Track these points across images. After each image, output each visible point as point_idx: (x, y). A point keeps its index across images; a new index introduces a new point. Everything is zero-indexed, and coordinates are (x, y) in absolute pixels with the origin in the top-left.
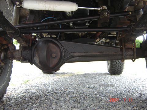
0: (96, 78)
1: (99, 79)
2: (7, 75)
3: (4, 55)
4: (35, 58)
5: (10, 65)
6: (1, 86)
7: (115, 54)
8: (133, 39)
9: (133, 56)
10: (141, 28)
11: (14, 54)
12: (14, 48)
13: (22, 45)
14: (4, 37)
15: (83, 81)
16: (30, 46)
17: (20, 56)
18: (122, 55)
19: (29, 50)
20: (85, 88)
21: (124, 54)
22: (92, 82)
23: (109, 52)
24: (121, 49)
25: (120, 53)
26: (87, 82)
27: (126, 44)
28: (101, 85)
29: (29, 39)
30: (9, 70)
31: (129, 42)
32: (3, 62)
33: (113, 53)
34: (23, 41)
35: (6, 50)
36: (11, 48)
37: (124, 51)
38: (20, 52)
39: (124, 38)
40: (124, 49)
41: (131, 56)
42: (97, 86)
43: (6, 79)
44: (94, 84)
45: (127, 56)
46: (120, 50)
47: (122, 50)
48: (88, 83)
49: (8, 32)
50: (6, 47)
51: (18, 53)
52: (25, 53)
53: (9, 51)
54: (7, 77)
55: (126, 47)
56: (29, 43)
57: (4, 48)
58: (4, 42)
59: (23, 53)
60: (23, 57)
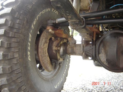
2: (65, 70)
3: (64, 50)
4: (100, 55)
5: (68, 60)
6: (59, 83)
11: (75, 49)
12: (74, 43)
13: (85, 39)
14: (63, 29)
16: (94, 39)
17: (82, 52)
19: (93, 45)
29: (93, 32)
30: (66, 65)
32: (61, 58)
34: (87, 34)
35: (65, 44)
36: (71, 42)
38: (82, 47)
43: (64, 75)
49: (71, 22)
50: (65, 41)
51: (79, 48)
52: (88, 48)
53: (68, 46)
54: (65, 73)
56: (93, 37)
57: (63, 42)
58: (64, 36)
59: (85, 48)
60: (85, 53)
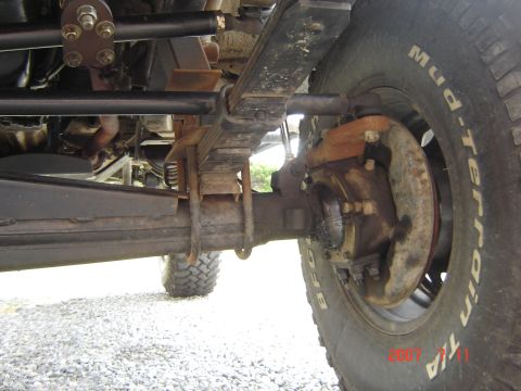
0: (107, 321)
1: (123, 322)
7: (150, 225)
8: (237, 151)
9: (240, 234)
10: (268, 89)
15: (50, 339)
18: (188, 230)
20: (46, 379)
21: (197, 226)
22: (88, 339)
23: (122, 217)
24: (180, 201)
25: (176, 220)
26: (65, 343)
27: (205, 178)
28: (126, 353)
31: (217, 168)
33: (142, 222)
37: (196, 211)
39: (196, 146)
40: (195, 200)
41: (232, 232)
42: (105, 357)
44: (92, 351)
45: (210, 233)
46: (175, 205)
47: (184, 204)
48: (72, 349)
55: (207, 192)
